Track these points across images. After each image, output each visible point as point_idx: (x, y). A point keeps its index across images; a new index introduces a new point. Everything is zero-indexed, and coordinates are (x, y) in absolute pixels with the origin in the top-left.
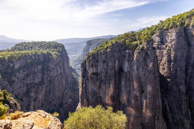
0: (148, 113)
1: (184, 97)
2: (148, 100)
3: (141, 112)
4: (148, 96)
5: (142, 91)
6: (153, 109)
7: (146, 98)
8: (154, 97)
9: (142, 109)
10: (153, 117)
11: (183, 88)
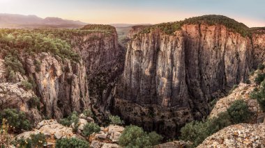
0: (176, 81)
1: (197, 68)
2: (177, 72)
3: (172, 80)
4: (177, 69)
5: (173, 65)
6: (180, 77)
7: (176, 70)
8: (181, 69)
9: (172, 78)
10: (180, 83)
11: (197, 62)
